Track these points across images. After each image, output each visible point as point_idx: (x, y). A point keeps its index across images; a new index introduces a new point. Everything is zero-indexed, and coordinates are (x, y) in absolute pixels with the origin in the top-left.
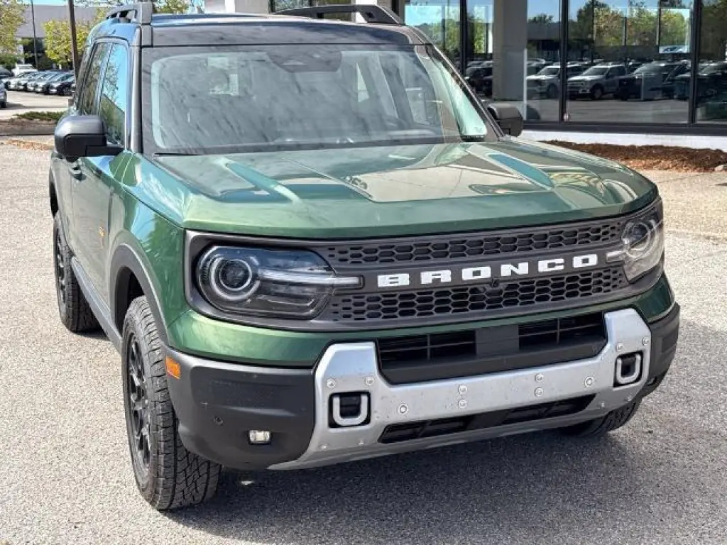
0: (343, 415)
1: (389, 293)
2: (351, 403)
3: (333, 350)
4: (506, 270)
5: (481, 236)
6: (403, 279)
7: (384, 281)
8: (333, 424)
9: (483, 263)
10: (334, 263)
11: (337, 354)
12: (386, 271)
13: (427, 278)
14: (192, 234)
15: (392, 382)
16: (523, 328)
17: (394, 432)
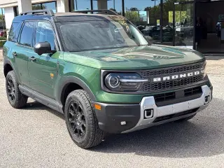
0: (147, 115)
1: (156, 83)
2: (149, 112)
3: (144, 99)
4: (181, 76)
5: (175, 68)
6: (159, 79)
7: (155, 80)
8: (145, 118)
9: (176, 74)
10: (143, 76)
11: (145, 100)
12: (155, 77)
13: (164, 79)
14: (103, 71)
15: (158, 106)
16: (185, 91)
17: (159, 119)
